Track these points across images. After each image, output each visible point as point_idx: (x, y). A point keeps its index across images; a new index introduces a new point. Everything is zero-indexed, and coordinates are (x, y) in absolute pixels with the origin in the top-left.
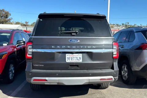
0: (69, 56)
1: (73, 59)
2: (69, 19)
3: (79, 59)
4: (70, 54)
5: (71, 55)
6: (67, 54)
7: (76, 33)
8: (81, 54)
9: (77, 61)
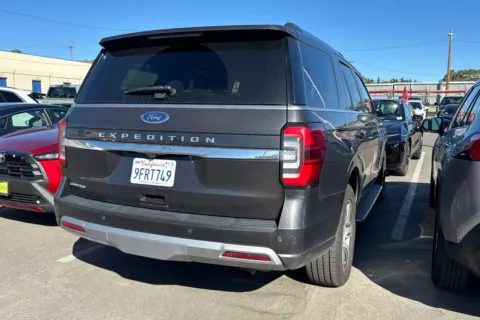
0: (139, 166)
1: (150, 176)
2: (168, 47)
3: (166, 178)
4: (143, 160)
5: (147, 161)
6: (136, 159)
7: (168, 92)
8: (174, 162)
9: (161, 183)
